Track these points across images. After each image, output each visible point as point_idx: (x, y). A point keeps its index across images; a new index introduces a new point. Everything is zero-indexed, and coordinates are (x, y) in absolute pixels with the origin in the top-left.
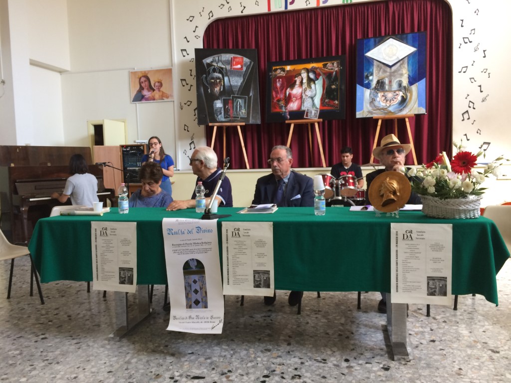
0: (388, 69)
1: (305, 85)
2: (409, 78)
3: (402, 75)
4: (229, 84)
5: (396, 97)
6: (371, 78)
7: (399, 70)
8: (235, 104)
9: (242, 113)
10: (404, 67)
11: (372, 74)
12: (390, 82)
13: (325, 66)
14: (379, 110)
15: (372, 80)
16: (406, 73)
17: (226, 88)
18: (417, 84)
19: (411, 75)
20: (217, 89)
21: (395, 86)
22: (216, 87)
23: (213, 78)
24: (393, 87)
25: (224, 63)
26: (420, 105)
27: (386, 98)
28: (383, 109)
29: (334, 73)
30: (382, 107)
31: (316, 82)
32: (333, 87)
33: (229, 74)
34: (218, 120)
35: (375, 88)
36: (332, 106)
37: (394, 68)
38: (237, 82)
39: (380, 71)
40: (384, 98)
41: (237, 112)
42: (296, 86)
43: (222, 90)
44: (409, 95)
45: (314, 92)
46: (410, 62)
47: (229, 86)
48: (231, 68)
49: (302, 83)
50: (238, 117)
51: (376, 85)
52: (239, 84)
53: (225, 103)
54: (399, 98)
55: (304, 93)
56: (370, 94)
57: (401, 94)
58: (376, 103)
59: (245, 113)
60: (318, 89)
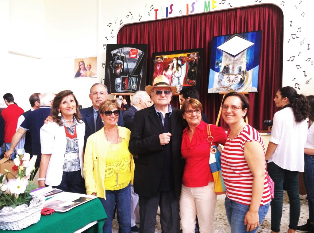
0: (232, 58)
1: (175, 69)
2: (247, 65)
3: (242, 62)
4: (127, 68)
5: (236, 78)
6: (220, 64)
7: (240, 59)
8: (129, 81)
9: (134, 87)
10: (244, 57)
11: (221, 62)
12: (233, 67)
13: (189, 55)
14: (224, 88)
15: (220, 66)
16: (245, 62)
17: (124, 70)
18: (252, 69)
19: (248, 63)
20: (118, 71)
21: (236, 71)
22: (118, 69)
23: (117, 63)
24: (235, 71)
25: (124, 53)
26: (253, 85)
27: (229, 79)
28: (227, 87)
29: (194, 61)
30: (226, 86)
31: (182, 67)
32: (193, 70)
33: (127, 60)
34: (117, 91)
35: (223, 72)
36: (191, 84)
37: (236, 58)
38: (132, 66)
39: (227, 59)
40: (228, 79)
41: (130, 86)
42: (169, 69)
43: (122, 71)
44: (246, 77)
45: (180, 74)
46: (248, 53)
47: (126, 69)
48: (129, 57)
49: (173, 67)
50: (131, 90)
51: (223, 69)
52: (134, 67)
53: (123, 80)
54: (239, 80)
55: (174, 74)
56: (219, 76)
57: (240, 76)
58: (222, 83)
59: (136, 87)
60: (183, 72)
